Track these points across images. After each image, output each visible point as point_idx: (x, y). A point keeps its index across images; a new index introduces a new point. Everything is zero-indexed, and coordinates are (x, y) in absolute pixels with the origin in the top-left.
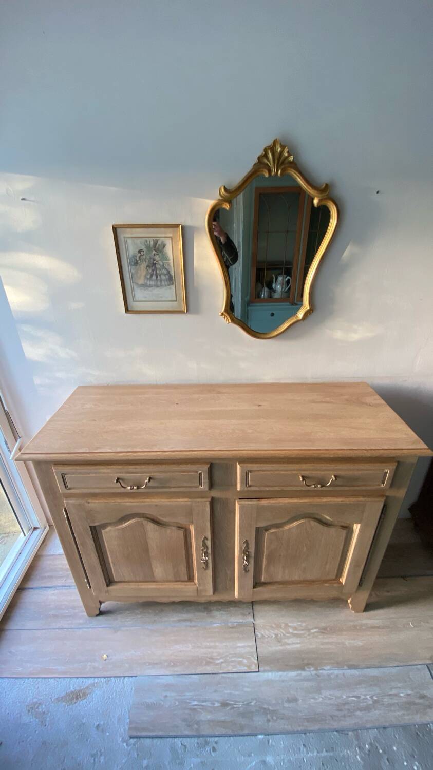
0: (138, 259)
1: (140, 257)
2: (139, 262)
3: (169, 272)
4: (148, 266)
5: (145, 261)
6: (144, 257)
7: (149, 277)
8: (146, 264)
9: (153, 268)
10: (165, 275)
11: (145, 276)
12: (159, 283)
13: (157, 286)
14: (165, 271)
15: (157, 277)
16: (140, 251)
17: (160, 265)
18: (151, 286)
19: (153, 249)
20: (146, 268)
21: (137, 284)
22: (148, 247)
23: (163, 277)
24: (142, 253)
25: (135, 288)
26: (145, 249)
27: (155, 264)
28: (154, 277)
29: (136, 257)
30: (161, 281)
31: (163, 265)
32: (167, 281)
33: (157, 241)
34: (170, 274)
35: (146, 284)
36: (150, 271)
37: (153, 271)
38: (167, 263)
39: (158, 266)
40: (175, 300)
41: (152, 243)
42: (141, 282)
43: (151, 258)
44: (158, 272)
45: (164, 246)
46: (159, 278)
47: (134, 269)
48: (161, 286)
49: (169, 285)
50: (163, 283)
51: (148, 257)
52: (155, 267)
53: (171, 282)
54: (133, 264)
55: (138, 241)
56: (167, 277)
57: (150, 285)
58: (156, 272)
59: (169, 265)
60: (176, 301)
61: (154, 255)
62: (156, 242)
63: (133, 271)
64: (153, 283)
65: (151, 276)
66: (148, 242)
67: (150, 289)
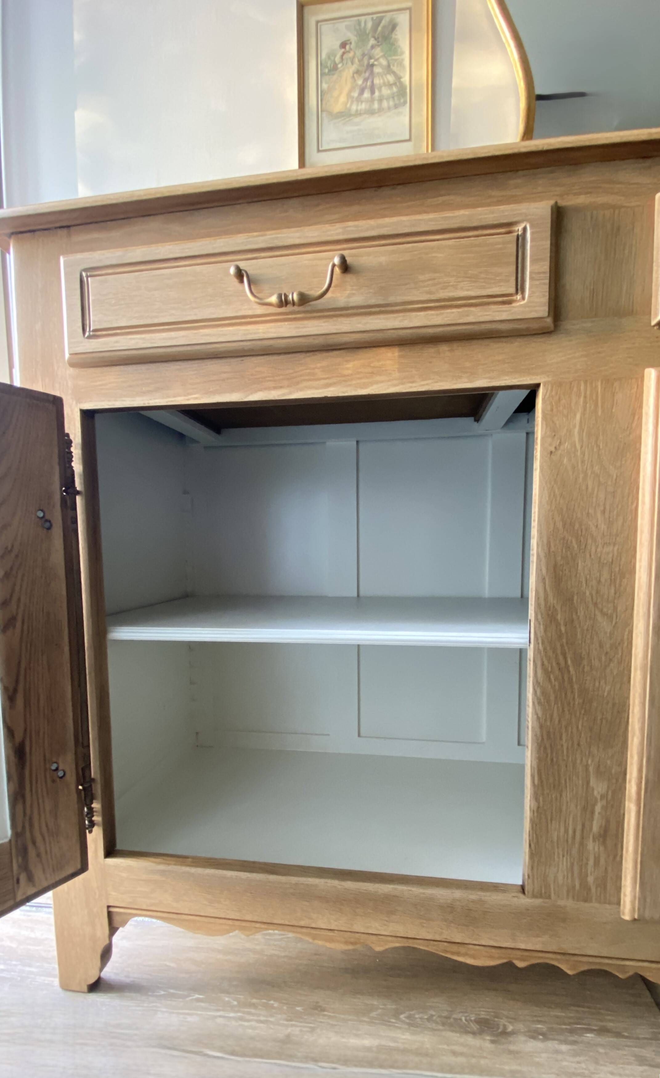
0: (337, 59)
1: (342, 56)
2: (340, 66)
3: (398, 78)
4: (358, 72)
5: (352, 63)
6: (351, 54)
7: (355, 94)
8: (353, 68)
9: (367, 74)
10: (390, 85)
11: (349, 96)
12: (376, 106)
13: (371, 112)
14: (391, 78)
15: (373, 92)
16: (343, 45)
17: (380, 65)
18: (358, 114)
19: (370, 35)
20: (353, 77)
21: (330, 113)
22: (362, 35)
23: (386, 92)
24: (347, 47)
25: (326, 121)
26: (353, 39)
27: (373, 65)
28: (367, 95)
29: (335, 56)
30: (380, 100)
31: (389, 66)
32: (393, 98)
33: (380, 19)
34: (401, 83)
35: (350, 110)
36: (360, 82)
37: (366, 80)
38: (396, 60)
39: (377, 70)
40: (407, 137)
41: (370, 25)
42: (338, 108)
43: (364, 55)
44: (377, 81)
45: (393, 26)
46: (377, 94)
47: (326, 83)
48: (380, 110)
49: (396, 106)
50: (385, 104)
51: (359, 53)
52: (372, 73)
53: (402, 101)
54: (327, 71)
55: (342, 26)
56: (395, 89)
57: (357, 111)
58: (372, 82)
59: (401, 64)
60: (409, 140)
61: (373, 47)
62: (377, 23)
63: (325, 86)
64: (363, 106)
65: (362, 92)
66: (363, 24)
67: (357, 120)
